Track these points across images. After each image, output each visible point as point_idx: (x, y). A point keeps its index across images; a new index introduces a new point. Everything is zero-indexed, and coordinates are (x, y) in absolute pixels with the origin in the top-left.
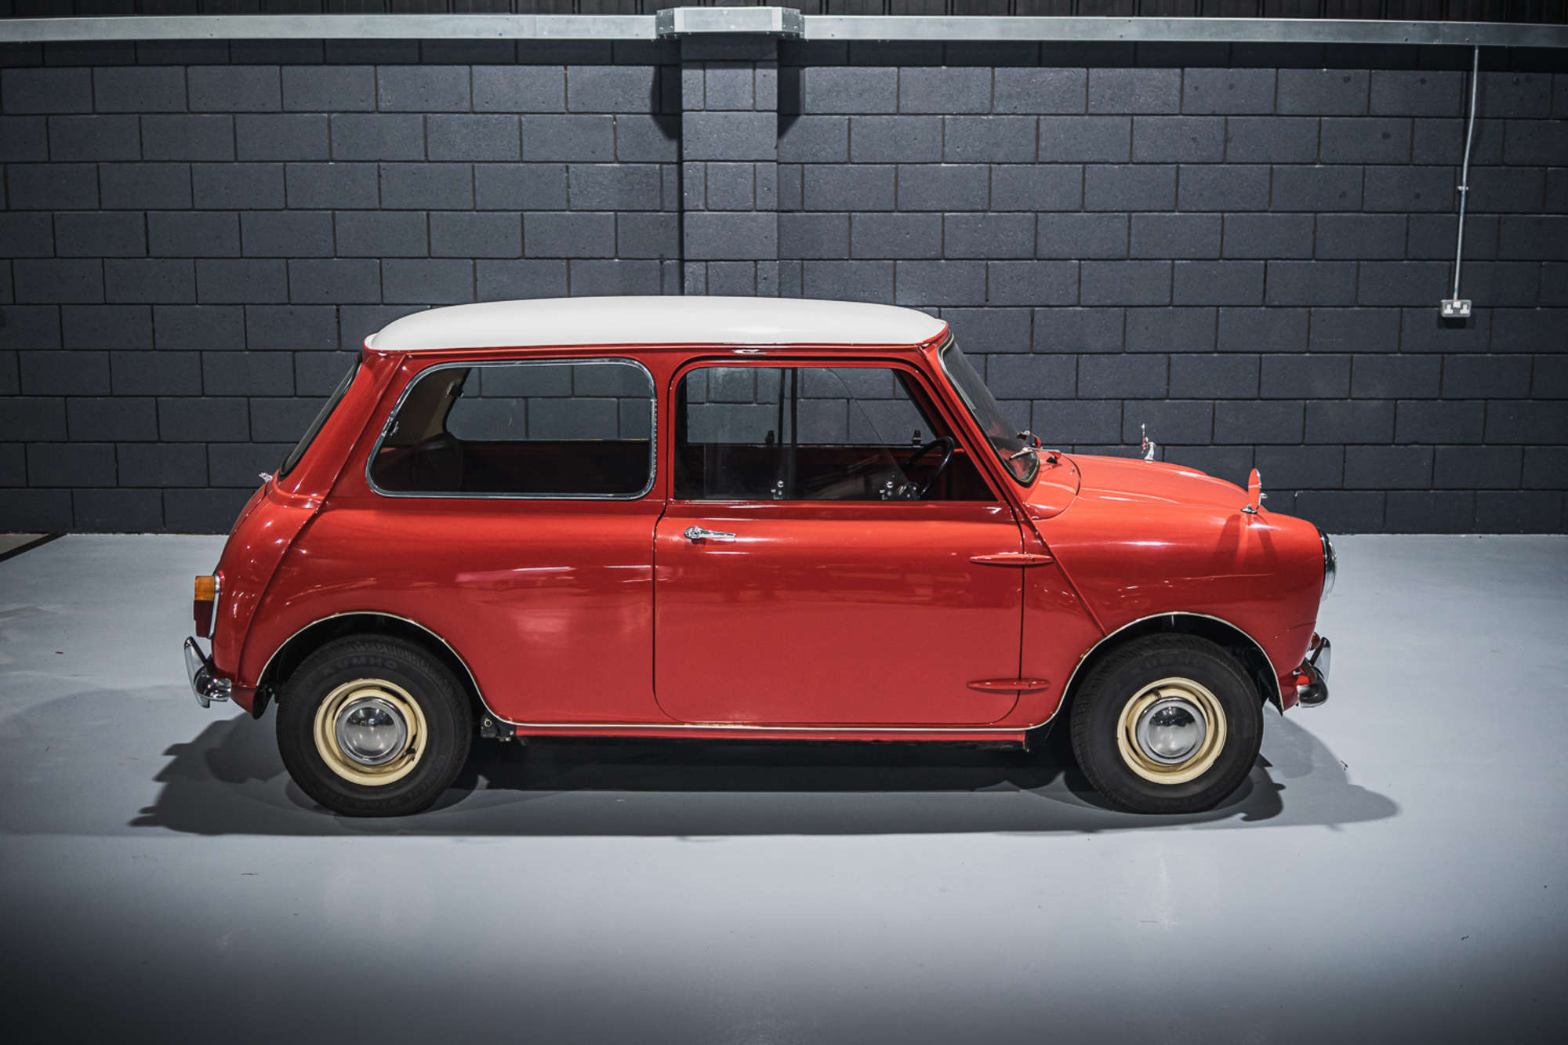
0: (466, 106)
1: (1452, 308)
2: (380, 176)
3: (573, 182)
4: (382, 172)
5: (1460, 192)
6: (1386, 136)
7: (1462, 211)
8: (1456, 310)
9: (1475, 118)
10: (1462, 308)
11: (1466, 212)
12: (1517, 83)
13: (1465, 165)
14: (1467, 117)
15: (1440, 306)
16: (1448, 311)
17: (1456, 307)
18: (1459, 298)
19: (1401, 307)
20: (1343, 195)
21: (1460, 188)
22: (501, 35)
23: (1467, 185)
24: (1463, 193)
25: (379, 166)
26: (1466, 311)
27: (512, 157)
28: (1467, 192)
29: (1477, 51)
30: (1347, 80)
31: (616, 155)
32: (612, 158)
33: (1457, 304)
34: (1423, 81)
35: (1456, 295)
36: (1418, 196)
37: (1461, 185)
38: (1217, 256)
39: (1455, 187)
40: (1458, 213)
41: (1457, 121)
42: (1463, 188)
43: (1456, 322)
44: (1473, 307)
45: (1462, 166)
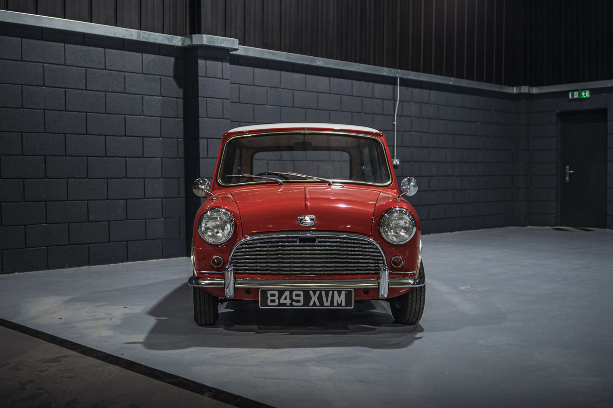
0: (103, 66)
2: (66, 95)
3: (144, 103)
4: (67, 93)
5: (394, 124)
6: (377, 105)
8: (396, 162)
9: (399, 101)
11: (397, 131)
13: (396, 115)
14: (395, 100)
16: (394, 163)
18: (396, 158)
22: (124, 36)
23: (397, 122)
25: (65, 91)
26: (398, 163)
27: (121, 91)
28: (397, 124)
29: (399, 80)
30: (368, 86)
31: (161, 93)
32: (159, 94)
33: (396, 160)
34: (385, 88)
35: (395, 158)
36: (386, 125)
37: (394, 122)
39: (393, 122)
40: (394, 131)
42: (395, 123)
44: (400, 162)
45: (394, 116)
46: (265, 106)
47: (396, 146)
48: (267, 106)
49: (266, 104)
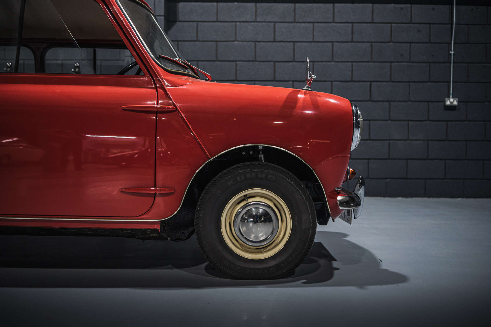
1: (450, 101)
5: (451, 54)
6: (419, 31)
7: (452, 62)
8: (451, 103)
9: (456, 24)
10: (454, 101)
11: (454, 63)
12: (472, 10)
13: (453, 43)
14: (452, 24)
15: (444, 102)
16: (448, 103)
17: (451, 101)
18: (453, 97)
19: (428, 102)
20: (402, 55)
21: (451, 52)
23: (454, 51)
24: (452, 55)
26: (455, 103)
28: (454, 54)
30: (402, 9)
33: (452, 100)
34: (433, 9)
35: (451, 96)
36: (433, 56)
37: (451, 51)
38: (350, 80)
39: (449, 52)
40: (451, 63)
41: (448, 26)
42: (452, 52)
43: (452, 108)
44: (459, 102)
45: (451, 44)
46: (233, 43)
47: (453, 82)
48: (236, 42)
49: (234, 40)
